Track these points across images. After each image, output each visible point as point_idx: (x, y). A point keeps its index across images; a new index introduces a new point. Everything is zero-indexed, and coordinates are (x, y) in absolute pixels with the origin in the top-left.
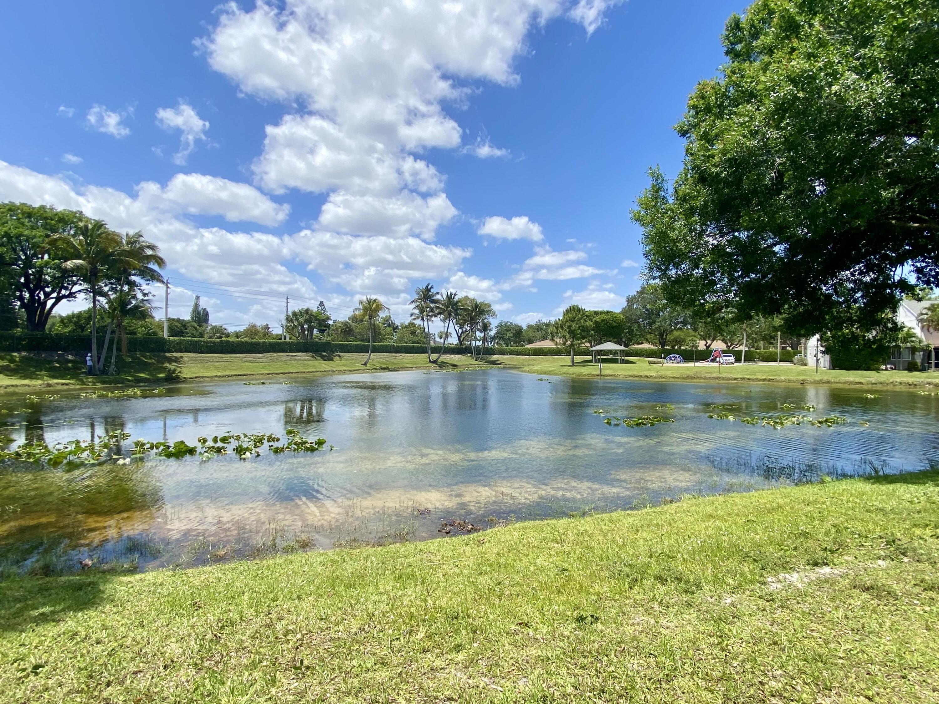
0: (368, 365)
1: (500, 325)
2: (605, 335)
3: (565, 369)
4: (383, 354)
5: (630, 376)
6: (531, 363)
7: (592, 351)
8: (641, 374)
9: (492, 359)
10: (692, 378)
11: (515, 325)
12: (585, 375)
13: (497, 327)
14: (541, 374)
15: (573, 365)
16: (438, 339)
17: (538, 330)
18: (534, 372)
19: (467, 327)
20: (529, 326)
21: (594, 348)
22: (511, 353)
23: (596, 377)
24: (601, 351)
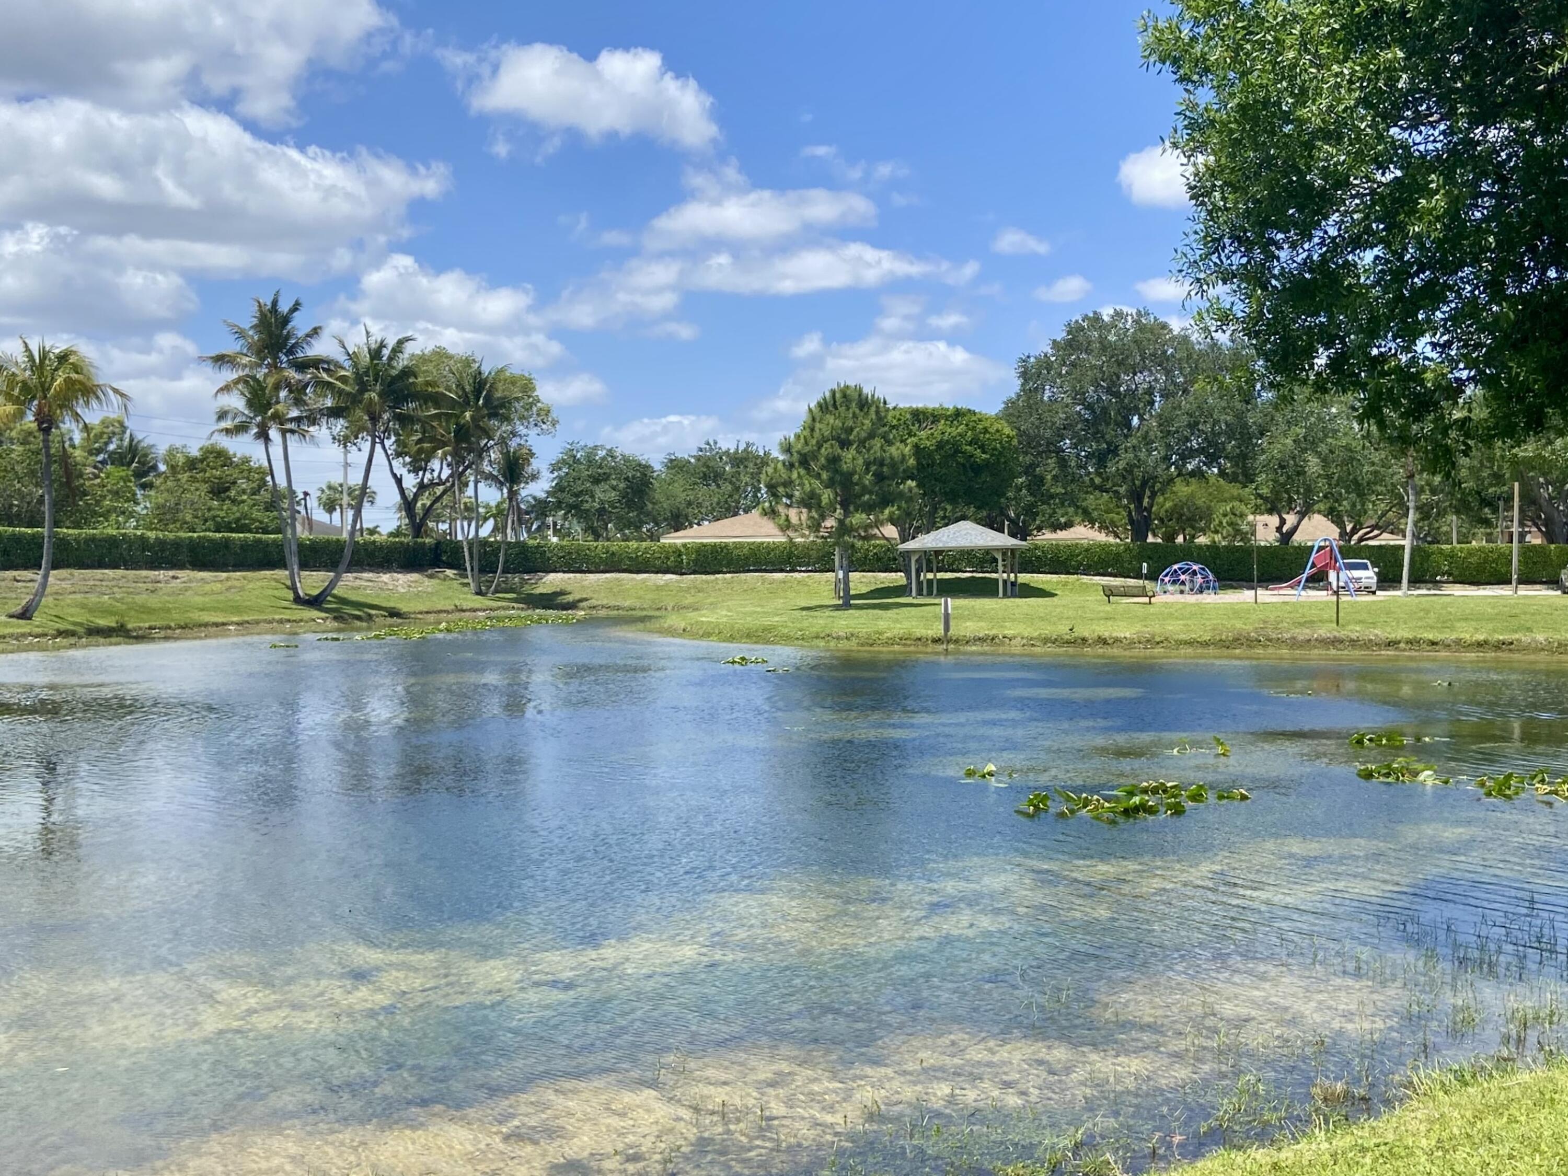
0: (37, 619)
1: (569, 461)
2: (952, 497)
3: (820, 622)
4: (98, 573)
5: (1046, 641)
6: (689, 600)
7: (908, 554)
8: (1084, 631)
9: (540, 590)
10: (1251, 642)
11: (626, 459)
12: (891, 642)
13: (555, 468)
14: (732, 639)
15: (846, 606)
16: (320, 515)
17: (705, 477)
18: (707, 635)
19: (439, 468)
20: (675, 465)
21: (911, 545)
22: (612, 564)
23: (931, 648)
24: (938, 552)
